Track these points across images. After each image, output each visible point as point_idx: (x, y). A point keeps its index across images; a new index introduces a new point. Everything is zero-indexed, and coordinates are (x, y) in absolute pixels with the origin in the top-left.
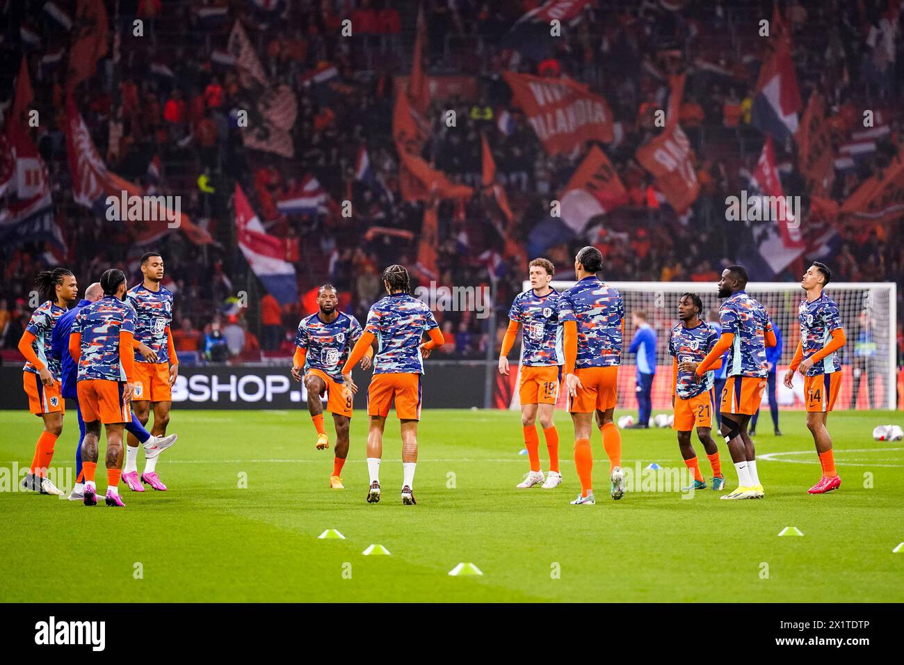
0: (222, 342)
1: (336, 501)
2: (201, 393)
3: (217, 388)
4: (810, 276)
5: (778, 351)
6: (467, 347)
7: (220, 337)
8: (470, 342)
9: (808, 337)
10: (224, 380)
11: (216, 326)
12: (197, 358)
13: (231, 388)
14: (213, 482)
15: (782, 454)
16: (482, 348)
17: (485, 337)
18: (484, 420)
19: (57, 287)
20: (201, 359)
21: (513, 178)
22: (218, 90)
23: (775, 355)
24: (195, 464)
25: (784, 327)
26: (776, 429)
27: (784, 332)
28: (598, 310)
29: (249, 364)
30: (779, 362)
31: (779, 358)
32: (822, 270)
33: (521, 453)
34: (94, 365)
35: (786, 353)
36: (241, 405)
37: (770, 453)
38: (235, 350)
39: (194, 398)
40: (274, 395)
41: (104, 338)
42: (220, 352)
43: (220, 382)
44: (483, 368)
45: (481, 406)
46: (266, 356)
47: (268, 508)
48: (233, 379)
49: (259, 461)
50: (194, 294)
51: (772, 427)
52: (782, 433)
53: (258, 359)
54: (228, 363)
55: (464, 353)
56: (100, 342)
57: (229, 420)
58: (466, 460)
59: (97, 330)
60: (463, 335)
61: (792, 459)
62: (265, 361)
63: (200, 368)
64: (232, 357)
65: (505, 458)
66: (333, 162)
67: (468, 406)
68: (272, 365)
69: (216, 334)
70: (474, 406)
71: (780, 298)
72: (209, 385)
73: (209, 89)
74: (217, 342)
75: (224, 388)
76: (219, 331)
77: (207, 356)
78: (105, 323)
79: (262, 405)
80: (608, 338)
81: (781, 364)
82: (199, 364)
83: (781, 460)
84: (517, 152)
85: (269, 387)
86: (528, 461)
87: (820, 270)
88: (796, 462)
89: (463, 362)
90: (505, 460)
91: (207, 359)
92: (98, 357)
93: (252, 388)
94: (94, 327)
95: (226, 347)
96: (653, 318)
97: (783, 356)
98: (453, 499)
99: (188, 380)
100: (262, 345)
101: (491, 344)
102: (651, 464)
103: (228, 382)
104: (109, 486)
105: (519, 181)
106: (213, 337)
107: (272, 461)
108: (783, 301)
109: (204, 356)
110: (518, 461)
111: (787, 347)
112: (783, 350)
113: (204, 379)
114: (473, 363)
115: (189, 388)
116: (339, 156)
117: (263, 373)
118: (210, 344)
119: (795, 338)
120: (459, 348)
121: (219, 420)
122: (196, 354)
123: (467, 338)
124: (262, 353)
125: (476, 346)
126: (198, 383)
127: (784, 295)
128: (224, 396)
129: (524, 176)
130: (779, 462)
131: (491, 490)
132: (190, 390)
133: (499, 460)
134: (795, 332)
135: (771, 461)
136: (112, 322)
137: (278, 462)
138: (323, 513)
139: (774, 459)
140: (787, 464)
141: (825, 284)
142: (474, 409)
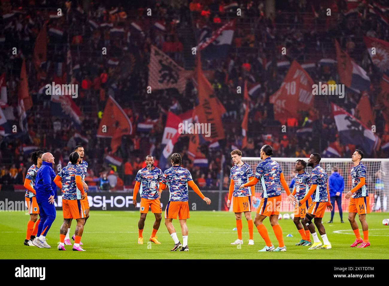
0: (107, 182)
1: (155, 249)
2: (98, 204)
3: (105, 201)
4: (355, 156)
5: (343, 187)
6: (211, 185)
7: (107, 180)
8: (212, 183)
9: (355, 182)
10: (108, 198)
11: (105, 175)
12: (97, 189)
13: (111, 201)
14: (103, 241)
15: (344, 231)
16: (217, 185)
17: (219, 180)
18: (218, 216)
19: (38, 158)
20: (98, 189)
21: (231, 113)
22: (106, 75)
23: (341, 189)
24: (96, 233)
25: (345, 177)
26: (342, 220)
27: (345, 179)
28: (273, 171)
29: (119, 191)
30: (343, 192)
31: (343, 190)
32: (360, 153)
33: (234, 229)
34: (66, 193)
35: (346, 188)
36: (115, 209)
37: (339, 230)
38: (113, 186)
39: (96, 206)
40: (129, 204)
41: (69, 182)
42: (107, 186)
43: (106, 199)
44: (218, 193)
45: (217, 210)
46: (126, 188)
47: (127, 252)
48: (112, 198)
49: (123, 232)
50: (95, 161)
51: (340, 219)
52: (344, 222)
53: (122, 189)
54: (110, 191)
55: (210, 187)
56: (68, 183)
57: (110, 215)
58: (210, 232)
59: (67, 178)
60: (209, 179)
61: (348, 233)
62: (125, 190)
63: (98, 193)
64: (111, 188)
65: (227, 231)
66: (155, 106)
67: (211, 210)
68: (128, 192)
69: (105, 179)
70: (214, 210)
71: (344, 165)
72: (102, 200)
73: (102, 75)
74: (105, 182)
75: (108, 201)
76: (106, 177)
77: (101, 188)
78: (70, 175)
79: (124, 209)
80: (278, 183)
81: (344, 193)
82: (97, 191)
83: (343, 233)
84: (233, 102)
85: (127, 201)
86: (237, 233)
87: (359, 153)
88: (350, 234)
89: (209, 191)
90: (227, 233)
91: (101, 189)
92: (68, 189)
93: (119, 202)
94: (66, 177)
95: (109, 184)
96: (290, 173)
97: (345, 189)
98: (204, 249)
99: (93, 197)
100: (125, 183)
101: (221, 184)
102: (289, 235)
103: (110, 199)
104: (75, 243)
105: (233, 115)
106: (103, 180)
107: (128, 232)
108: (345, 166)
109: (99, 188)
110: (233, 233)
111: (346, 186)
112: (345, 187)
113: (100, 197)
114: (213, 191)
115: (93, 201)
116: (157, 104)
117: (125, 195)
118: (102, 183)
119: (350, 182)
120: (208, 185)
121: (106, 215)
122: (96, 187)
123: (211, 181)
124: (124, 187)
125: (215, 184)
126: (97, 199)
127: (345, 164)
128: (108, 205)
129: (235, 113)
130: (342, 234)
131: (221, 245)
132: (94, 203)
133: (224, 233)
134: (350, 179)
135: (339, 234)
136: (72, 175)
137: (131, 233)
138: (149, 254)
139: (341, 233)
140: (346, 235)
141: (361, 159)
142: (214, 211)
